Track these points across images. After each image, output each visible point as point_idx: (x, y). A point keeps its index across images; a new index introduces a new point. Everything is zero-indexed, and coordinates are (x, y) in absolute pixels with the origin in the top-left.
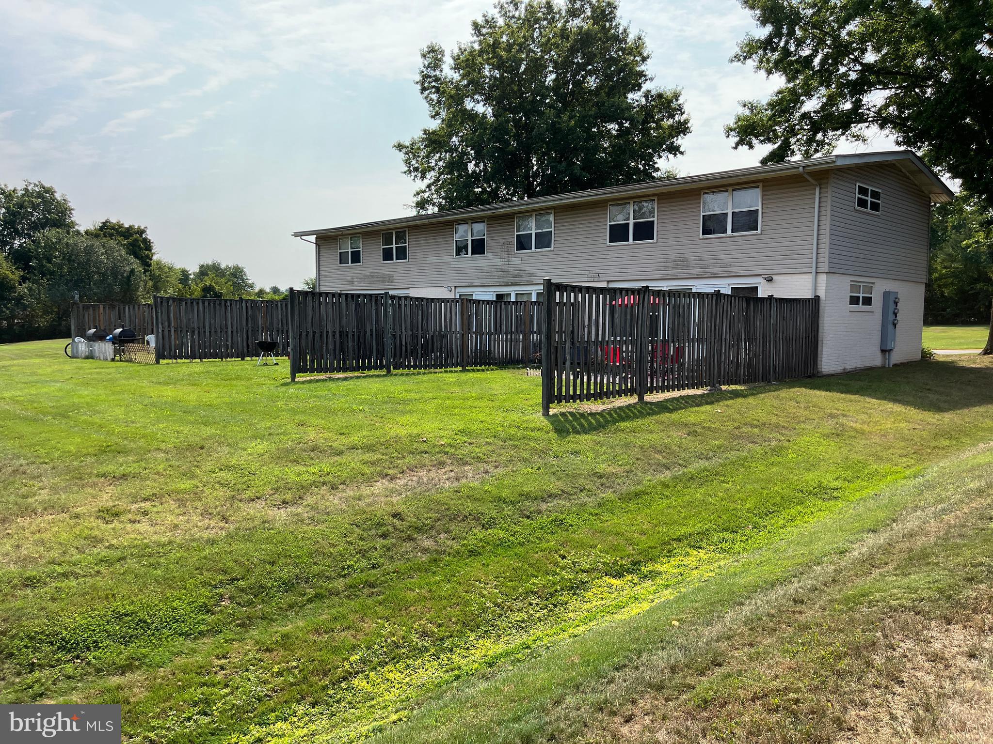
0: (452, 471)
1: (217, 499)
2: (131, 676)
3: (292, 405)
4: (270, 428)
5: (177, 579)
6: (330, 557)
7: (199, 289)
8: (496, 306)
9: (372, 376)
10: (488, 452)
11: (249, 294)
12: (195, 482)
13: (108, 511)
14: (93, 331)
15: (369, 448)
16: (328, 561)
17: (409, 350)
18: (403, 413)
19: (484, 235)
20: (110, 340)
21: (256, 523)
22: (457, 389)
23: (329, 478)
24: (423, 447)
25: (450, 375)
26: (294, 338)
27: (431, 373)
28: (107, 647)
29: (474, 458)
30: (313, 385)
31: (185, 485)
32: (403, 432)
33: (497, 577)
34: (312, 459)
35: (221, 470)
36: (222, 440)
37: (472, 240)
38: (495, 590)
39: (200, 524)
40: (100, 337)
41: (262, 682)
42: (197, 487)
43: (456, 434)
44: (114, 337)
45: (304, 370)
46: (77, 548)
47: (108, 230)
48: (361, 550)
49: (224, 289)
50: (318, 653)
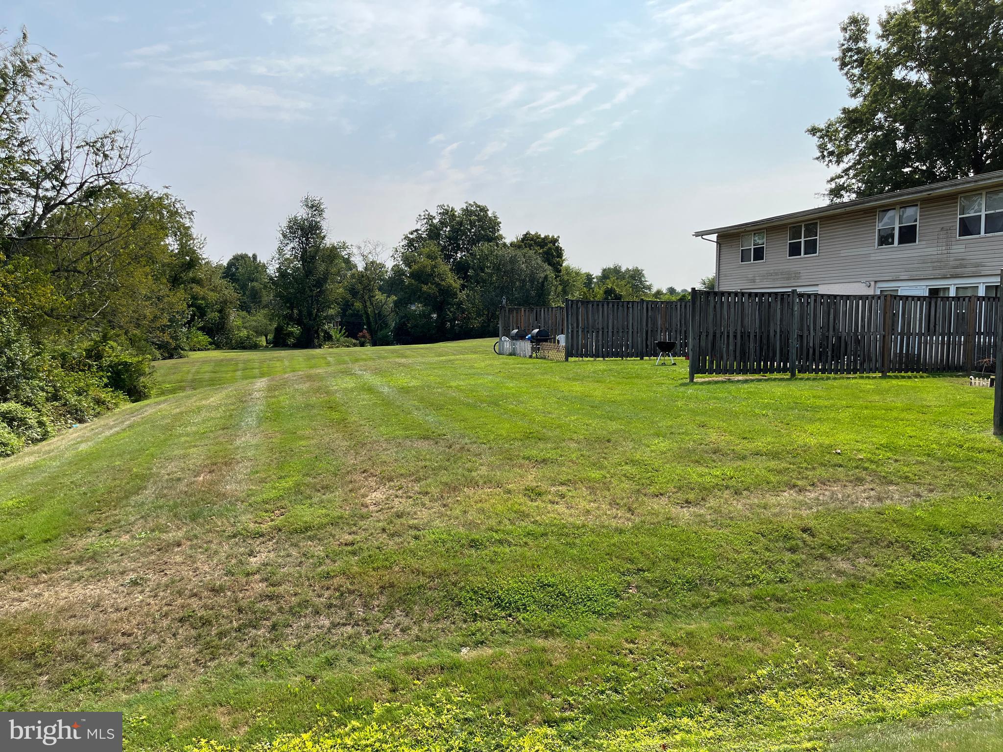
0: (872, 489)
1: (623, 490)
2: (553, 641)
3: (692, 406)
4: (671, 427)
5: (590, 560)
6: (734, 563)
7: (601, 292)
8: (930, 303)
9: (775, 379)
10: (920, 473)
11: (646, 294)
12: (603, 472)
13: (532, 490)
14: (516, 331)
15: (775, 455)
16: (732, 567)
17: (817, 353)
18: (811, 421)
19: (916, 221)
20: (529, 339)
21: (660, 518)
22: (877, 398)
23: (733, 483)
24: (837, 460)
25: (867, 381)
26: (694, 338)
27: (843, 378)
28: (533, 611)
29: (901, 477)
30: (712, 386)
31: (595, 474)
32: (812, 441)
33: (931, 617)
34: (714, 461)
35: (627, 463)
36: (627, 435)
37: (900, 228)
38: (929, 632)
39: (608, 512)
40: (521, 337)
41: (669, 674)
42: (606, 478)
43: (877, 448)
44: (532, 337)
45: (703, 371)
46: (510, 520)
47: (529, 241)
48: (767, 561)
49: (623, 291)
50: (723, 659)
